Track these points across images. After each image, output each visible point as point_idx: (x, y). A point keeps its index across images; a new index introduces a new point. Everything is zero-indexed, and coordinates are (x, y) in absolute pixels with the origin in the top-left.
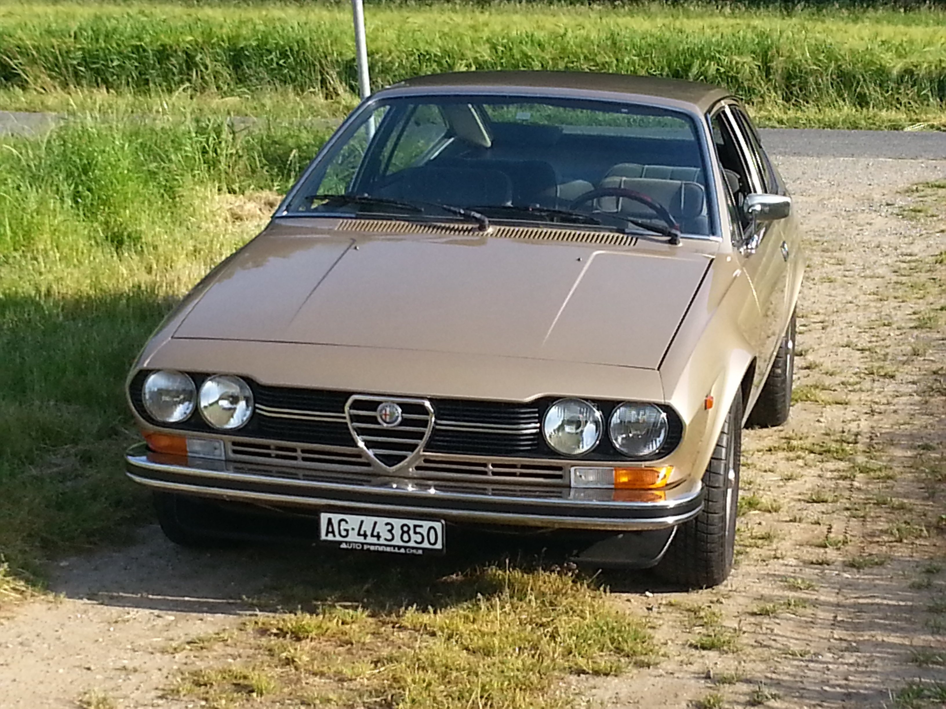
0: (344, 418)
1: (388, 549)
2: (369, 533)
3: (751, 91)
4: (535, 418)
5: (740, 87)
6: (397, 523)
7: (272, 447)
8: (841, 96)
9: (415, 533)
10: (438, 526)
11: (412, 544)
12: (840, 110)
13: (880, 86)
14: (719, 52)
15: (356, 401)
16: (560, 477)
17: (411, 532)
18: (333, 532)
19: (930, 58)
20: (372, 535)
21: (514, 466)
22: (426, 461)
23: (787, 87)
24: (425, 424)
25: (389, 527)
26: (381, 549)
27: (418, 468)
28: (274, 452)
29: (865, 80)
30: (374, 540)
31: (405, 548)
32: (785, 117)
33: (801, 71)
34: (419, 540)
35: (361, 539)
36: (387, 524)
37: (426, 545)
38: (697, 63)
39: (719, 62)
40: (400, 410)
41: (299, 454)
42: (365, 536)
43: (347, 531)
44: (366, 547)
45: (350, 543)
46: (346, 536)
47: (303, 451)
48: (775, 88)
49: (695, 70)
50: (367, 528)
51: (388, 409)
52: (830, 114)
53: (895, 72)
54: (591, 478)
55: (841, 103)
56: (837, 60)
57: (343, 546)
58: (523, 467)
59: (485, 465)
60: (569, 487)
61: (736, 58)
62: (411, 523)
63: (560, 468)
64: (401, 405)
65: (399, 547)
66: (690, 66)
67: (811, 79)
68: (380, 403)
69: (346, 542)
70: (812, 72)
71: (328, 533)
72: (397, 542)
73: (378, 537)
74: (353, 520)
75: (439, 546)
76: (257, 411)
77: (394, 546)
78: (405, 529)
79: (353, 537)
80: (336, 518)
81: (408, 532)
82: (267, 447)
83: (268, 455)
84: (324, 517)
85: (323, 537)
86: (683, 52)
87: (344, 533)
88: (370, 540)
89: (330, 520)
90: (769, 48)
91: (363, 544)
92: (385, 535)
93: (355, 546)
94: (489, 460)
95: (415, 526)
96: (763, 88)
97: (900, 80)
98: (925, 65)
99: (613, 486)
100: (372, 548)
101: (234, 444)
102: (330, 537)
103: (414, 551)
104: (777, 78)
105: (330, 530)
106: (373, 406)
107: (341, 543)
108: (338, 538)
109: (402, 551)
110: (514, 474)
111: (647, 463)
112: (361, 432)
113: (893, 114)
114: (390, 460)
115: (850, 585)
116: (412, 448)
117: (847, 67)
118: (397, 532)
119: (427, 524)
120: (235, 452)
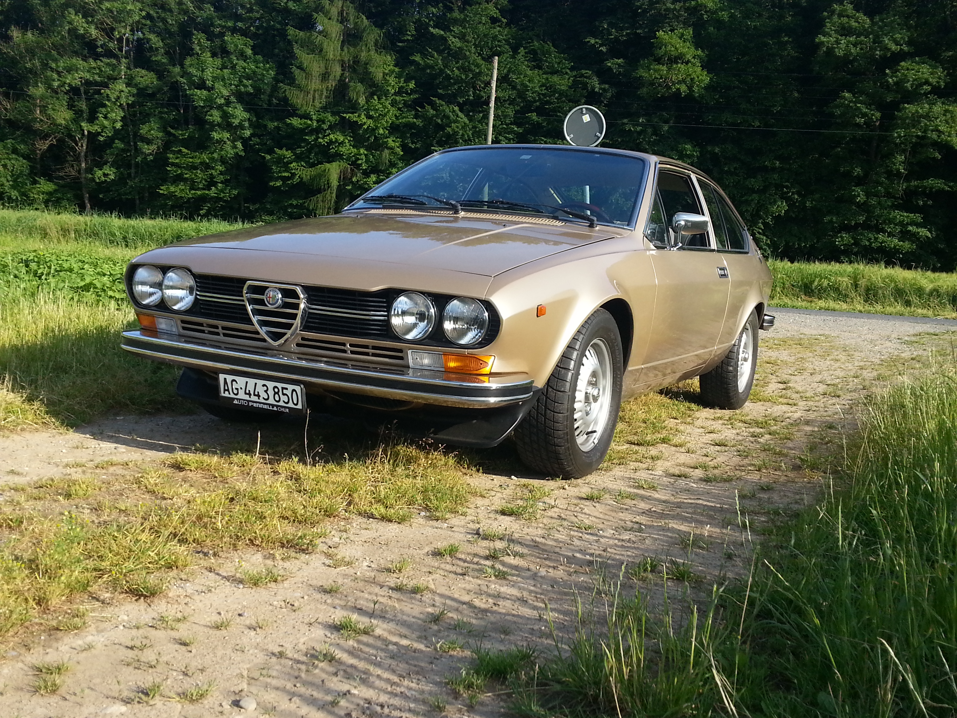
0: (243, 301)
1: (265, 407)
2: (252, 393)
3: (846, 296)
4: (384, 307)
5: (840, 293)
6: (271, 385)
7: (205, 325)
8: (896, 301)
9: (284, 394)
10: (298, 388)
11: (281, 403)
12: (895, 308)
13: (919, 297)
14: (830, 275)
15: (250, 287)
16: (401, 358)
17: (280, 393)
18: (228, 390)
19: (948, 283)
20: (255, 395)
21: (366, 347)
22: (303, 339)
23: (867, 295)
24: (296, 306)
25: (265, 388)
26: (261, 406)
27: (298, 345)
28: (207, 329)
29: (910, 293)
30: (255, 399)
31: (277, 406)
32: (863, 310)
33: (875, 287)
34: (286, 401)
35: (247, 397)
36: (264, 385)
37: (291, 405)
38: (817, 280)
39: (829, 280)
40: (280, 296)
41: (220, 330)
42: (250, 394)
43: (237, 389)
44: (250, 404)
45: (240, 399)
46: (237, 394)
47: (224, 328)
48: (860, 295)
49: (816, 283)
50: (250, 388)
51: (271, 293)
52: (889, 309)
53: (928, 290)
54: (426, 361)
55: (896, 304)
56: (896, 282)
57: (235, 402)
58: (374, 348)
59: (344, 345)
60: (408, 367)
61: (840, 278)
62: (280, 385)
63: (401, 351)
64: (281, 290)
65: (273, 406)
66: (814, 281)
67: (880, 292)
68: (268, 287)
69: (237, 399)
70: (881, 288)
71: (225, 390)
72: (271, 401)
73: (258, 396)
74: (241, 381)
75: (300, 406)
76: (198, 297)
77: (269, 405)
78: (276, 390)
79: (242, 395)
80: (229, 378)
81: (278, 393)
82: (201, 325)
83: (203, 332)
84: (222, 377)
85: (223, 394)
86: (811, 275)
87: (235, 392)
88: (254, 398)
89: (225, 379)
90: (859, 274)
91: (249, 401)
92: (263, 395)
93: (243, 403)
94: (348, 341)
95: (283, 388)
96: (853, 294)
97: (931, 294)
98: (945, 287)
99: (443, 370)
100: (255, 405)
101: (183, 322)
102: (227, 394)
103: (283, 409)
104: (862, 290)
105: (226, 388)
106: (261, 290)
107: (234, 399)
108: (232, 396)
109: (275, 409)
110: (367, 354)
111: (470, 351)
112: (256, 312)
113: (925, 311)
114: (276, 336)
115: (688, 491)
116: (289, 326)
117: (901, 286)
118: (271, 393)
119: (290, 387)
120: (184, 328)
